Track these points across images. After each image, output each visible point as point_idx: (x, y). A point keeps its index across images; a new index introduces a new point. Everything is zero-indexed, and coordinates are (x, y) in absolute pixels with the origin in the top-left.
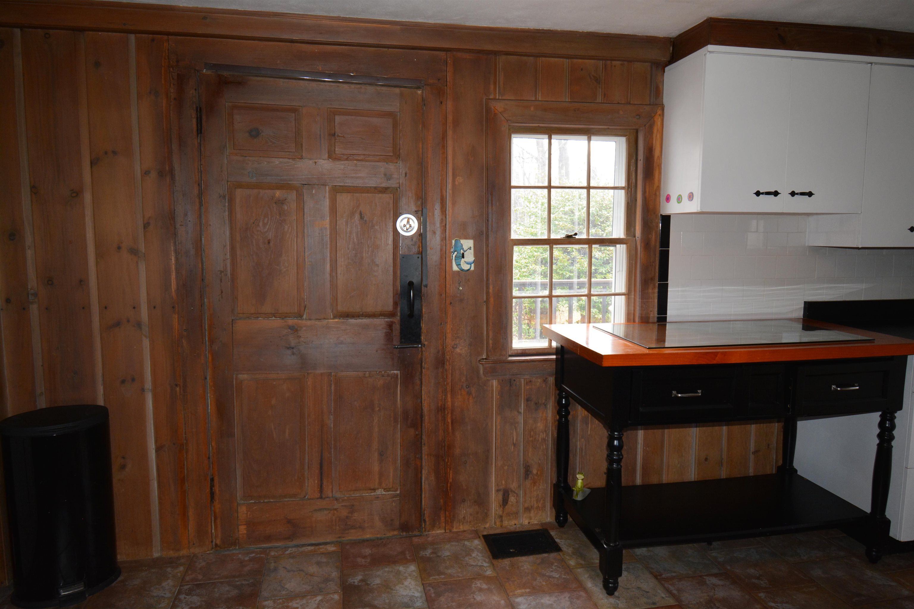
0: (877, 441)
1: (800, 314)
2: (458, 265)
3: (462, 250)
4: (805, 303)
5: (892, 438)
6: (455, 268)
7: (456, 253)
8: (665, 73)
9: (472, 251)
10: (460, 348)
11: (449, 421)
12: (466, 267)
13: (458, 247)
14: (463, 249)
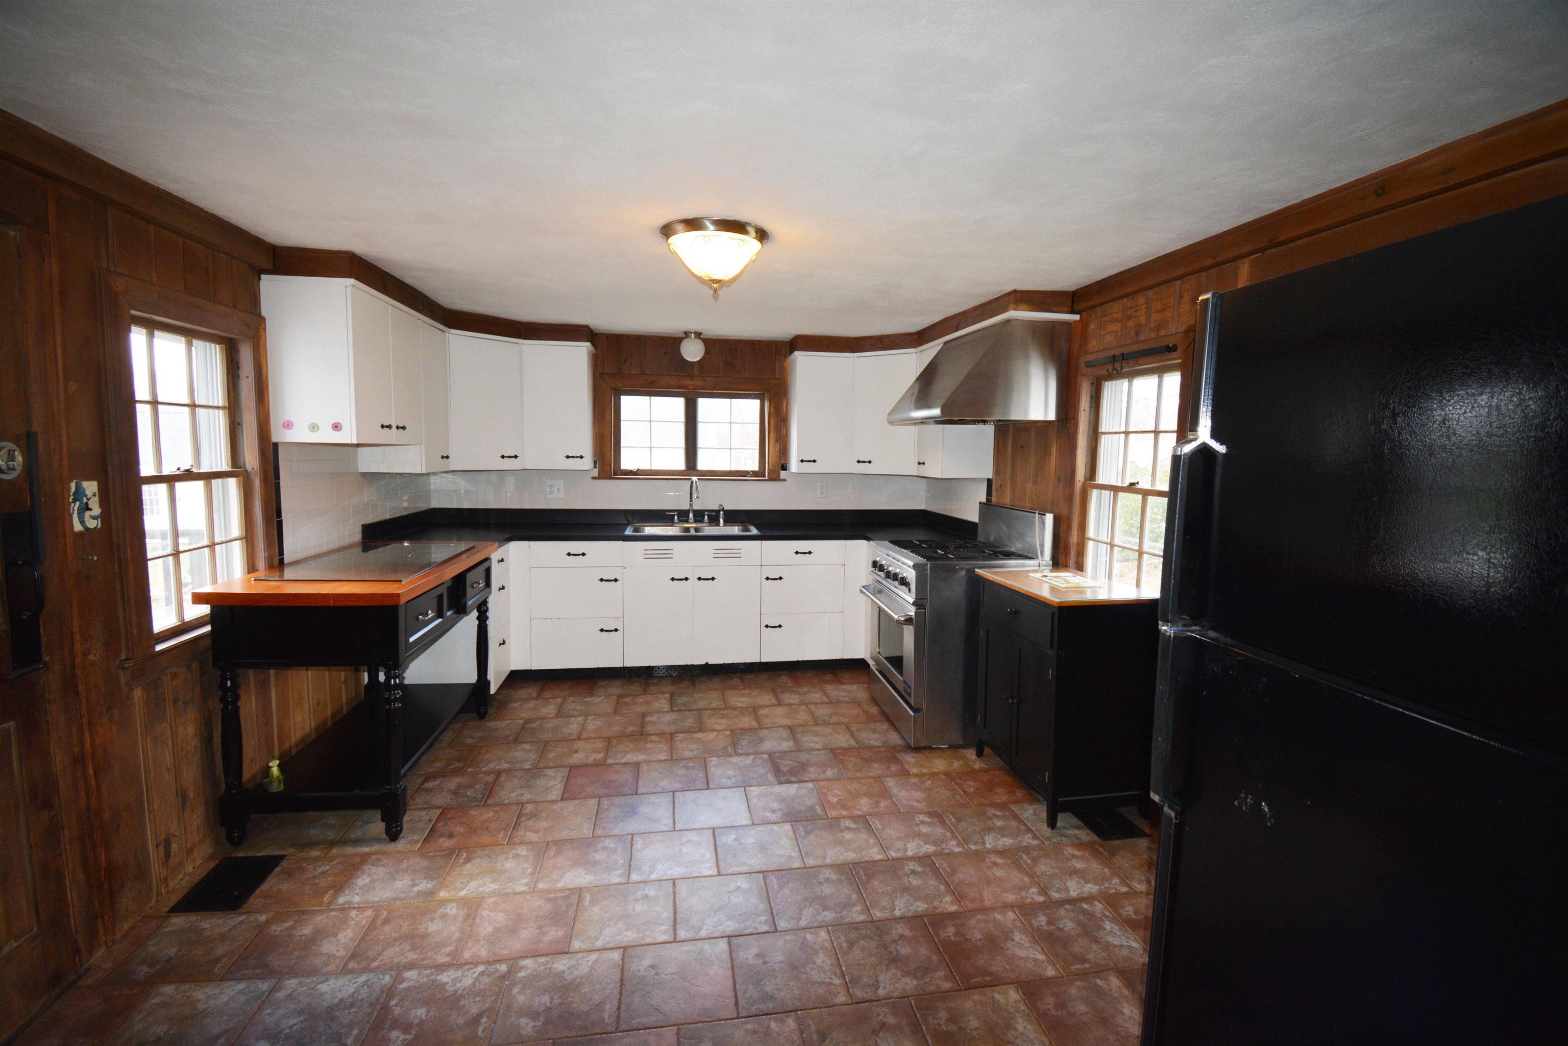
0: (477, 622)
1: (358, 537)
2: (82, 522)
3: (85, 498)
4: (363, 525)
5: (487, 618)
6: (78, 527)
7: (78, 503)
8: (261, 282)
9: (97, 498)
10: (94, 652)
11: (91, 772)
12: (92, 524)
13: (79, 494)
14: (86, 496)
